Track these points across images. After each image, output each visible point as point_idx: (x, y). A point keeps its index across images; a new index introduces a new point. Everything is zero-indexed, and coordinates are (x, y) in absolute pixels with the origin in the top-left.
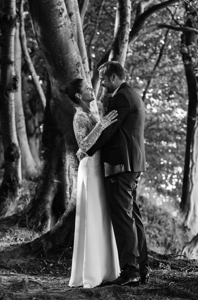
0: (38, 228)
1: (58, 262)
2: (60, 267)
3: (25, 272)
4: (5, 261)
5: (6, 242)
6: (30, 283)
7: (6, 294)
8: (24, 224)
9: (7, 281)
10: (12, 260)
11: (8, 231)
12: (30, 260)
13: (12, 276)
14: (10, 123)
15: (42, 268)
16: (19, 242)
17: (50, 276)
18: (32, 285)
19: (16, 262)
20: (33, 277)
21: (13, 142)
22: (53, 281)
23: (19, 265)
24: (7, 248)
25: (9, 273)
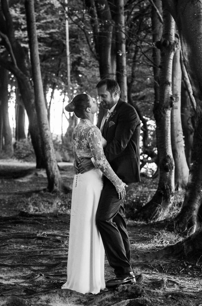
0: (184, 232)
1: (196, 264)
2: (198, 269)
3: (166, 271)
4: (150, 261)
5: (153, 244)
6: (168, 282)
7: (144, 291)
8: (172, 229)
9: (148, 279)
10: (155, 261)
11: (157, 234)
12: (172, 261)
13: (153, 275)
14: (166, 137)
15: (182, 269)
16: (165, 245)
17: (188, 276)
18: (170, 284)
19: (159, 262)
20: (173, 276)
21: (168, 154)
22: (190, 282)
23: (161, 265)
24: (153, 249)
25: (151, 272)
